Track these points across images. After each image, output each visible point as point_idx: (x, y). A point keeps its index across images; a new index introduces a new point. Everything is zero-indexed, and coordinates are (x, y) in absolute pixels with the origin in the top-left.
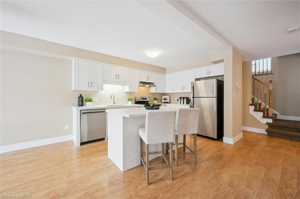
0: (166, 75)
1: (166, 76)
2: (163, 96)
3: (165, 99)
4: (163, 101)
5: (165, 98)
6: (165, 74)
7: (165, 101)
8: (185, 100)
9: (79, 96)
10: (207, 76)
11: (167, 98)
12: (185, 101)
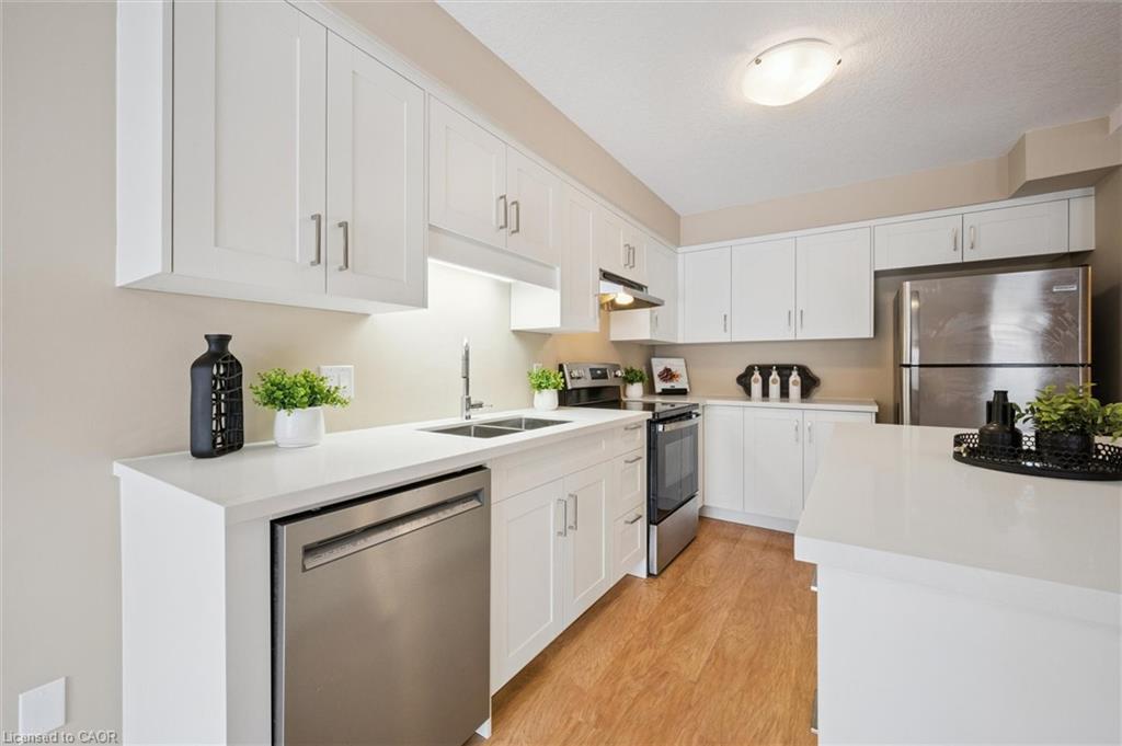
0: (679, 250)
1: (680, 256)
2: (655, 361)
3: (668, 375)
4: (660, 386)
5: (667, 371)
6: (678, 245)
7: (668, 386)
8: (794, 377)
9: (203, 348)
10: (956, 259)
11: (673, 370)
12: (795, 383)
